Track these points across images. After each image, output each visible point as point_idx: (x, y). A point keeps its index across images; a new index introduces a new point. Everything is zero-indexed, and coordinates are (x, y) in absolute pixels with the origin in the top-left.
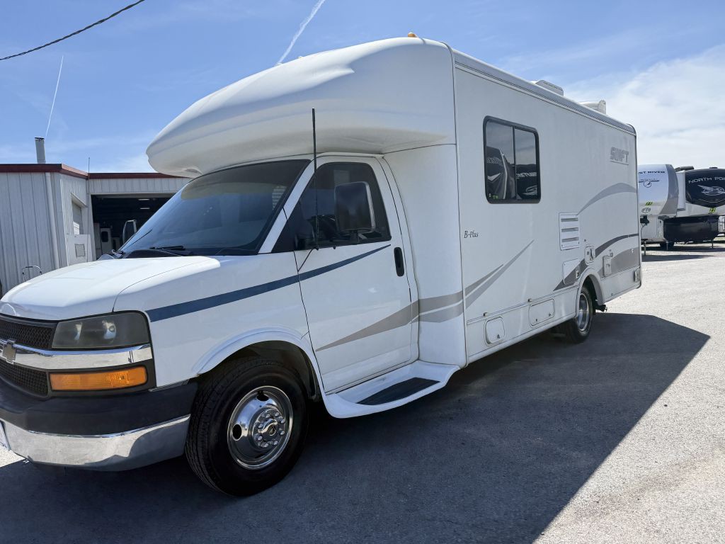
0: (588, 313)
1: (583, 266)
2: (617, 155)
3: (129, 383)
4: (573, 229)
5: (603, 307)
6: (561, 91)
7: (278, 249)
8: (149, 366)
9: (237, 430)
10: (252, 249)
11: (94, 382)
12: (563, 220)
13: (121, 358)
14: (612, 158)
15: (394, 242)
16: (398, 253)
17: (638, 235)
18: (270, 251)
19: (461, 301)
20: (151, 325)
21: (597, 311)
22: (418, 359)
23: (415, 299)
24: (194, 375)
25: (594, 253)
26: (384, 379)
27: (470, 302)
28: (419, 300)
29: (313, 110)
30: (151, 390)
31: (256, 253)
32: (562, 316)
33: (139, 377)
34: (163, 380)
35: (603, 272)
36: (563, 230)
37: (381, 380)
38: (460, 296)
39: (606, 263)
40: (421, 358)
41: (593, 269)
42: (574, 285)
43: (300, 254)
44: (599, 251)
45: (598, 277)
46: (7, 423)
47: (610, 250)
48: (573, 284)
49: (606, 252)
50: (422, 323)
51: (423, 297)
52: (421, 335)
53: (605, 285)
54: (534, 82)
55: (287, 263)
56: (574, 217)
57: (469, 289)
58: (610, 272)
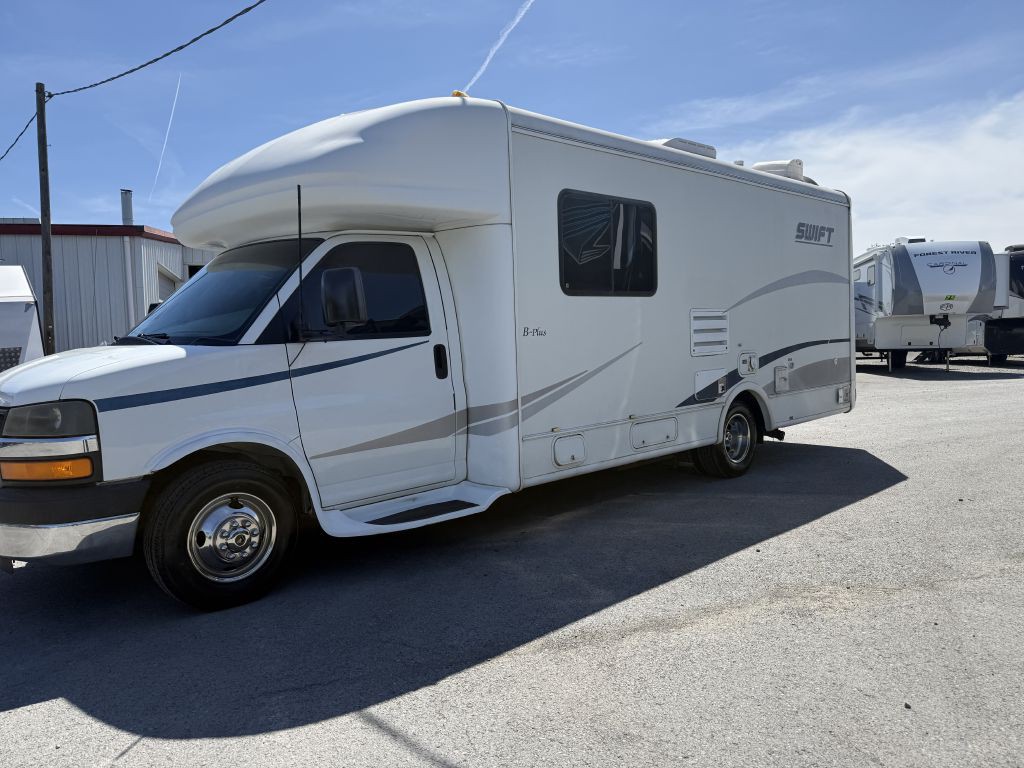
0: (749, 441)
1: (733, 378)
2: (808, 233)
3: (71, 474)
4: (720, 330)
5: (781, 435)
6: (710, 151)
7: (263, 340)
8: (95, 458)
9: (201, 538)
10: (231, 338)
11: (40, 472)
12: (696, 318)
13: (74, 447)
14: (797, 237)
15: (435, 338)
16: (440, 353)
17: (849, 340)
18: (253, 342)
19: (516, 411)
20: (100, 415)
21: (767, 438)
22: (466, 479)
23: (462, 406)
24: (147, 472)
25: (755, 362)
26: (414, 499)
27: (527, 415)
28: (468, 409)
29: (299, 186)
30: (98, 484)
31: (235, 344)
32: (694, 439)
33: (84, 469)
34: (113, 472)
35: (773, 389)
36: (696, 331)
37: (410, 499)
38: (514, 404)
39: (780, 374)
40: (469, 478)
41: (756, 381)
42: (717, 401)
43: (293, 348)
44: (765, 360)
45: (764, 395)
47: (790, 360)
48: (713, 400)
49: (783, 361)
50: (470, 435)
51: (471, 406)
52: (469, 451)
53: (775, 408)
54: (659, 143)
55: (276, 357)
56: (720, 314)
57: (526, 399)
58: (787, 388)
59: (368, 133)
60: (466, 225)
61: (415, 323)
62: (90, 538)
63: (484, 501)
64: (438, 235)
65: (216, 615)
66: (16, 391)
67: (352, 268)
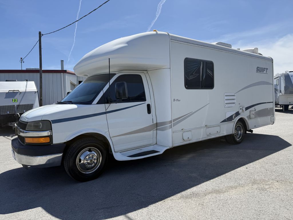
0: (242, 133)
1: (237, 114)
2: (260, 70)
3: (44, 142)
4: (233, 99)
5: (252, 131)
6: (230, 46)
7: (98, 103)
8: (51, 137)
9: (80, 160)
10: (90, 103)
11: (36, 141)
12: (226, 96)
13: (46, 134)
14: (257, 71)
15: (147, 102)
16: (149, 106)
17: (273, 102)
18: (96, 103)
19: (171, 124)
20: (52, 125)
21: (247, 132)
22: (156, 144)
23: (155, 122)
24: (65, 141)
25: (244, 109)
26: (141, 150)
27: (174, 125)
28: (157, 123)
29: (109, 59)
30: (51, 144)
31: (91, 104)
32: (225, 133)
33: (48, 140)
34: (55, 142)
35: (249, 117)
36: (226, 100)
37: (139, 150)
38: (171, 122)
39: (251, 113)
40: (157, 143)
41: (244, 115)
42: (232, 121)
43: (107, 105)
44: (247, 109)
45: (247, 119)
46: (15, 152)
47: (255, 108)
48: (232, 120)
49: (253, 109)
50: (157, 131)
51: (158, 122)
52: (157, 135)
53: (250, 123)
54: (214, 43)
55: (102, 108)
56: (233, 95)
57: (174, 120)
58: (254, 117)
59: (129, 43)
60: (157, 69)
61: (141, 97)
62: (49, 160)
63: (162, 150)
64: (148, 72)
65: (84, 183)
66: (30, 117)
67: (124, 82)
